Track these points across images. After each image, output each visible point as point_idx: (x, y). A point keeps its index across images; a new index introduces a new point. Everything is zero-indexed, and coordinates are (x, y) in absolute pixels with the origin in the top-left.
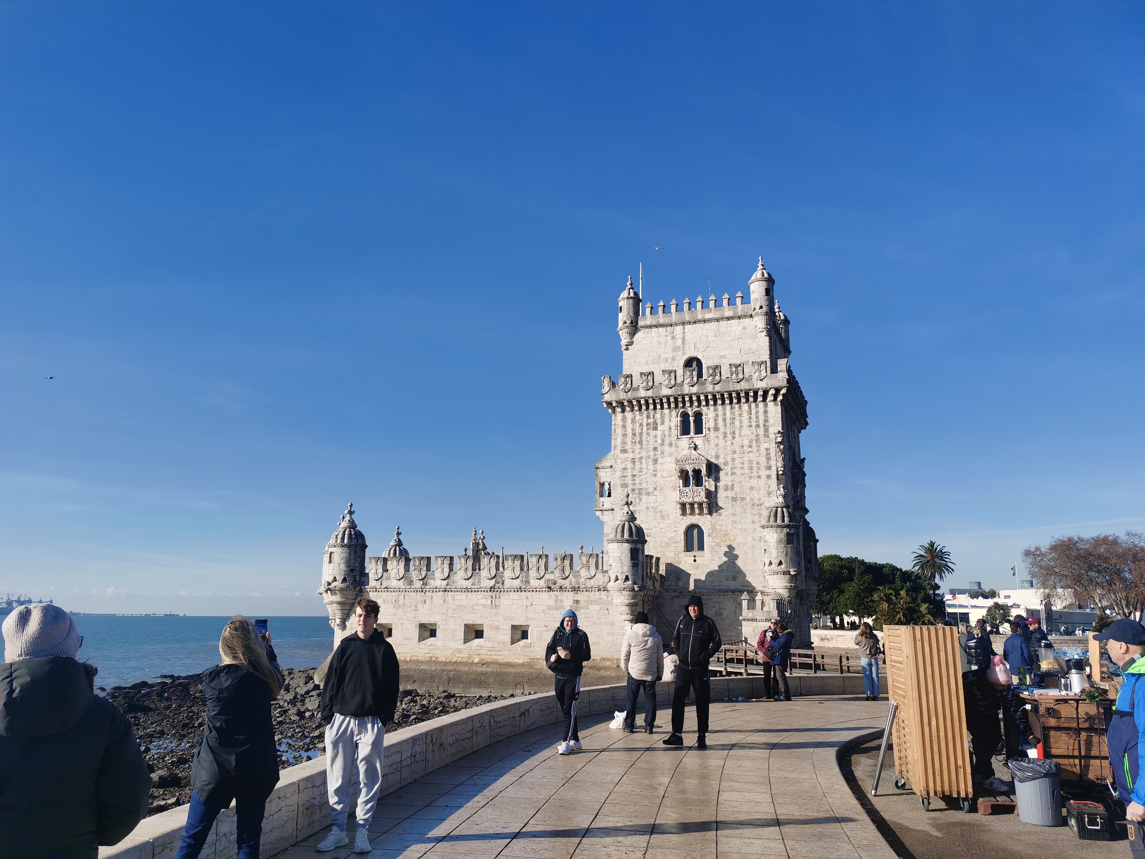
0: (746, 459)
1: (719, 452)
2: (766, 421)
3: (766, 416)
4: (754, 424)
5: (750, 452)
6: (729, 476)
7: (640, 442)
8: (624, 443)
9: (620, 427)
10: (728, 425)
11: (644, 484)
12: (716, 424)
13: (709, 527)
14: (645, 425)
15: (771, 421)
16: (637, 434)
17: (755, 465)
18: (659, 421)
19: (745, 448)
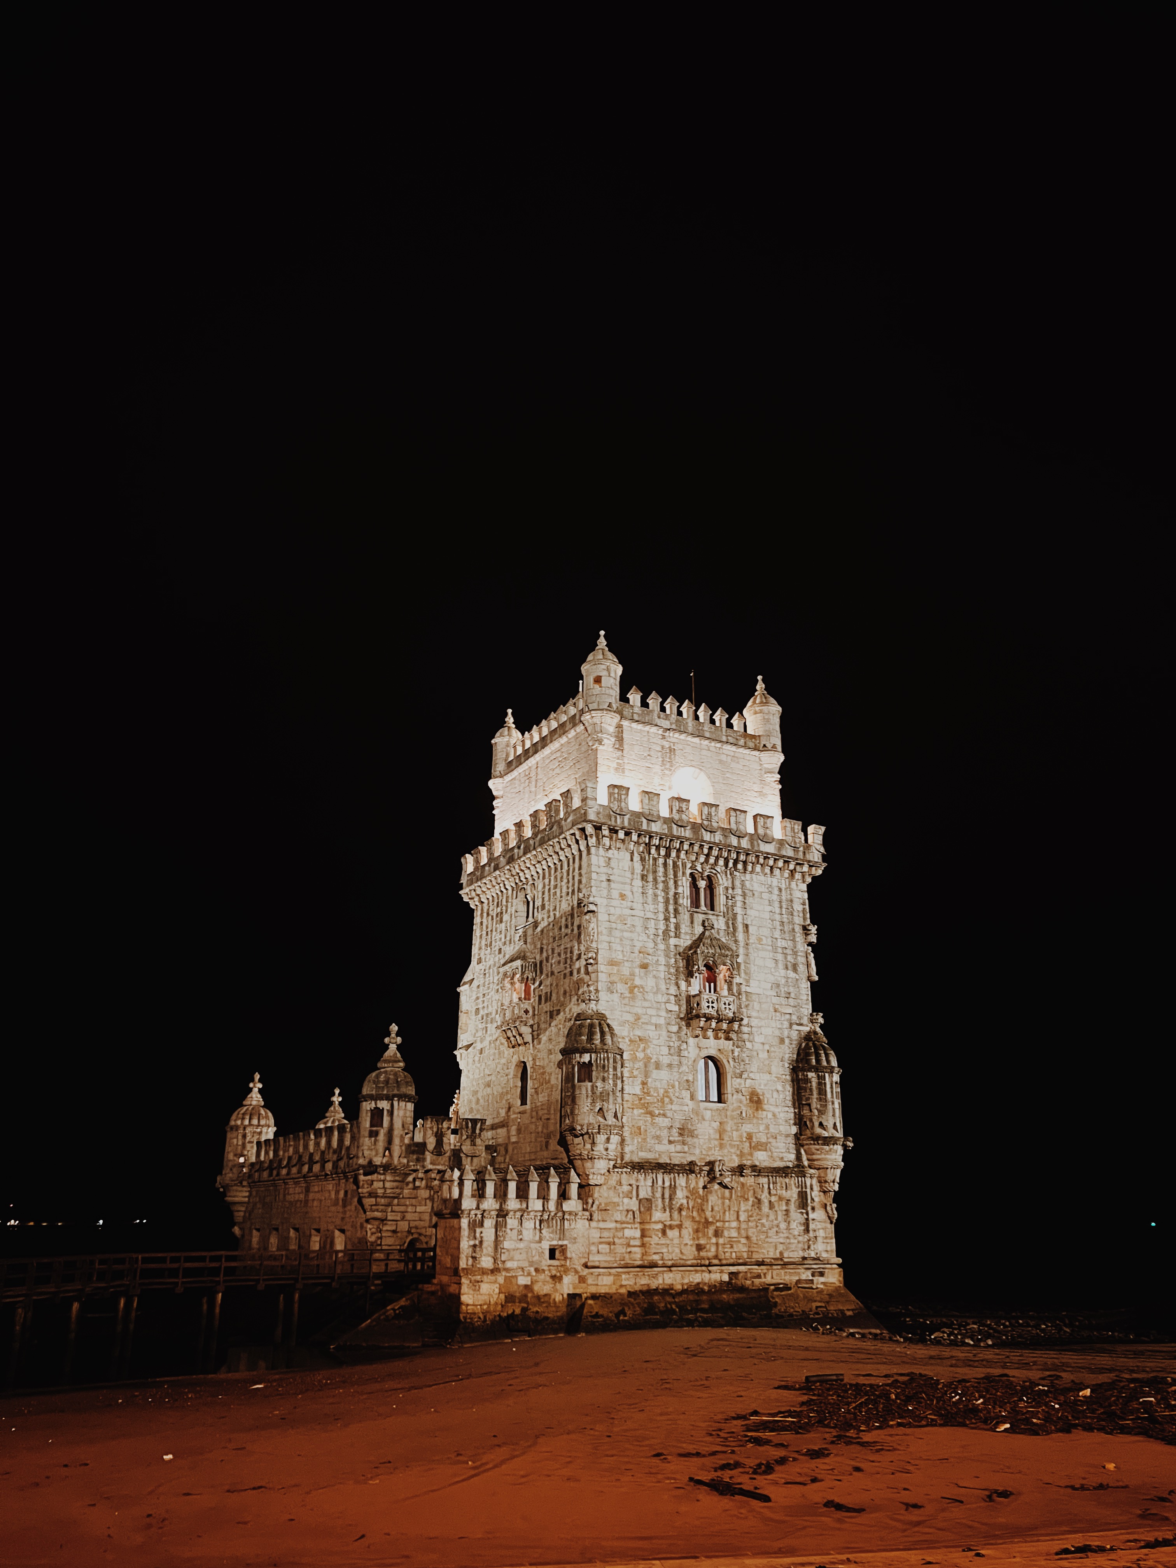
0: (562, 947)
1: (544, 942)
2: (580, 882)
3: (580, 875)
4: (570, 890)
5: (566, 935)
6: (549, 979)
7: (491, 945)
8: (480, 949)
9: (479, 924)
10: (552, 897)
11: (490, 1007)
12: (543, 899)
13: (531, 1063)
14: (495, 917)
15: (584, 881)
16: (489, 933)
17: (569, 955)
18: (504, 908)
19: (563, 930)
